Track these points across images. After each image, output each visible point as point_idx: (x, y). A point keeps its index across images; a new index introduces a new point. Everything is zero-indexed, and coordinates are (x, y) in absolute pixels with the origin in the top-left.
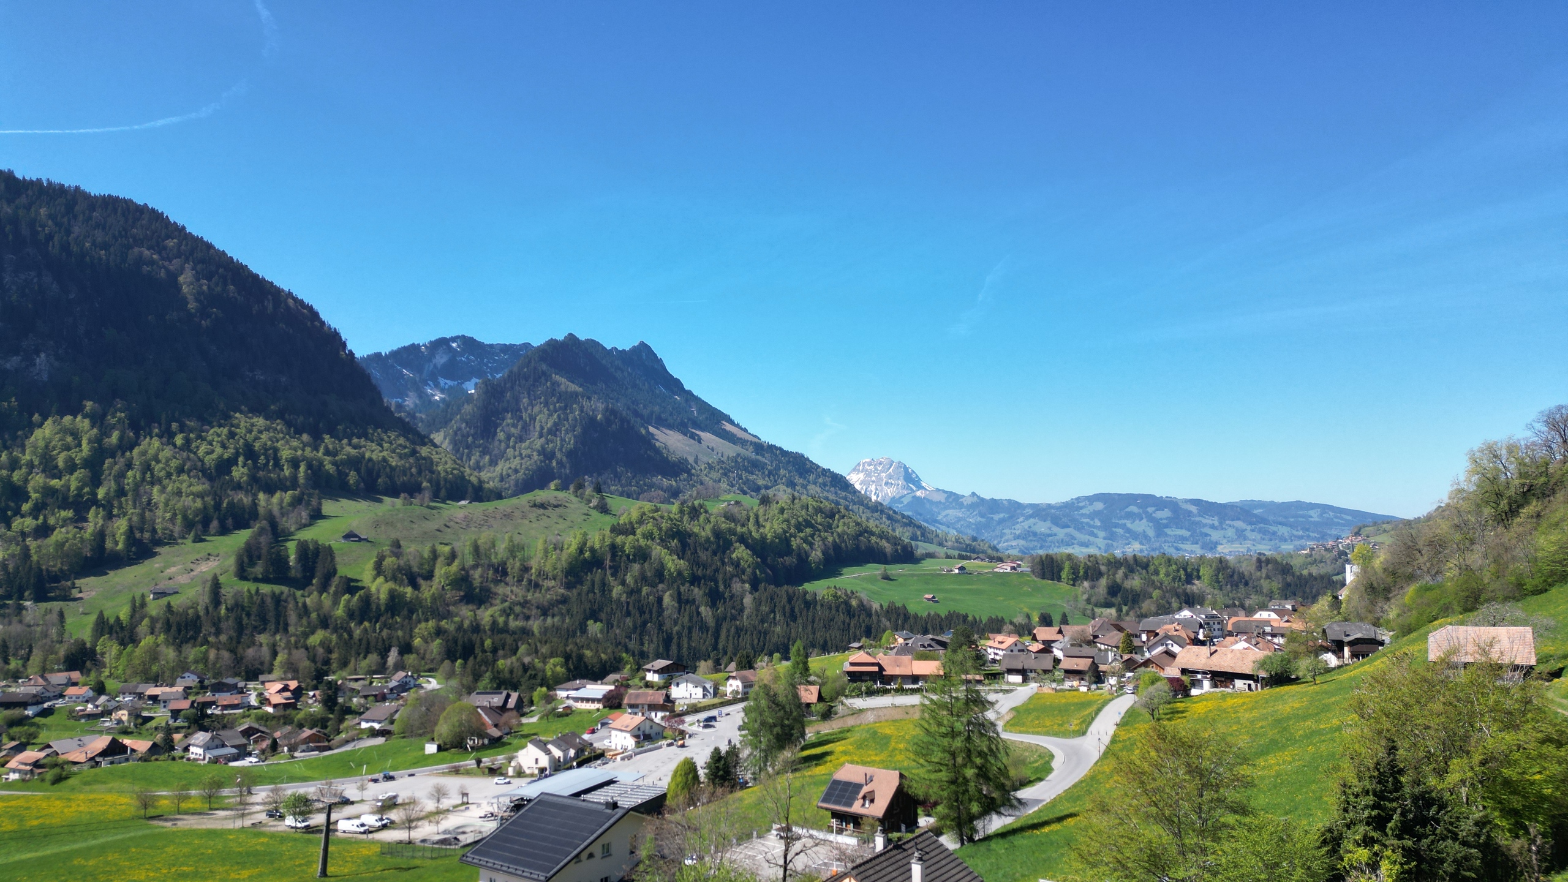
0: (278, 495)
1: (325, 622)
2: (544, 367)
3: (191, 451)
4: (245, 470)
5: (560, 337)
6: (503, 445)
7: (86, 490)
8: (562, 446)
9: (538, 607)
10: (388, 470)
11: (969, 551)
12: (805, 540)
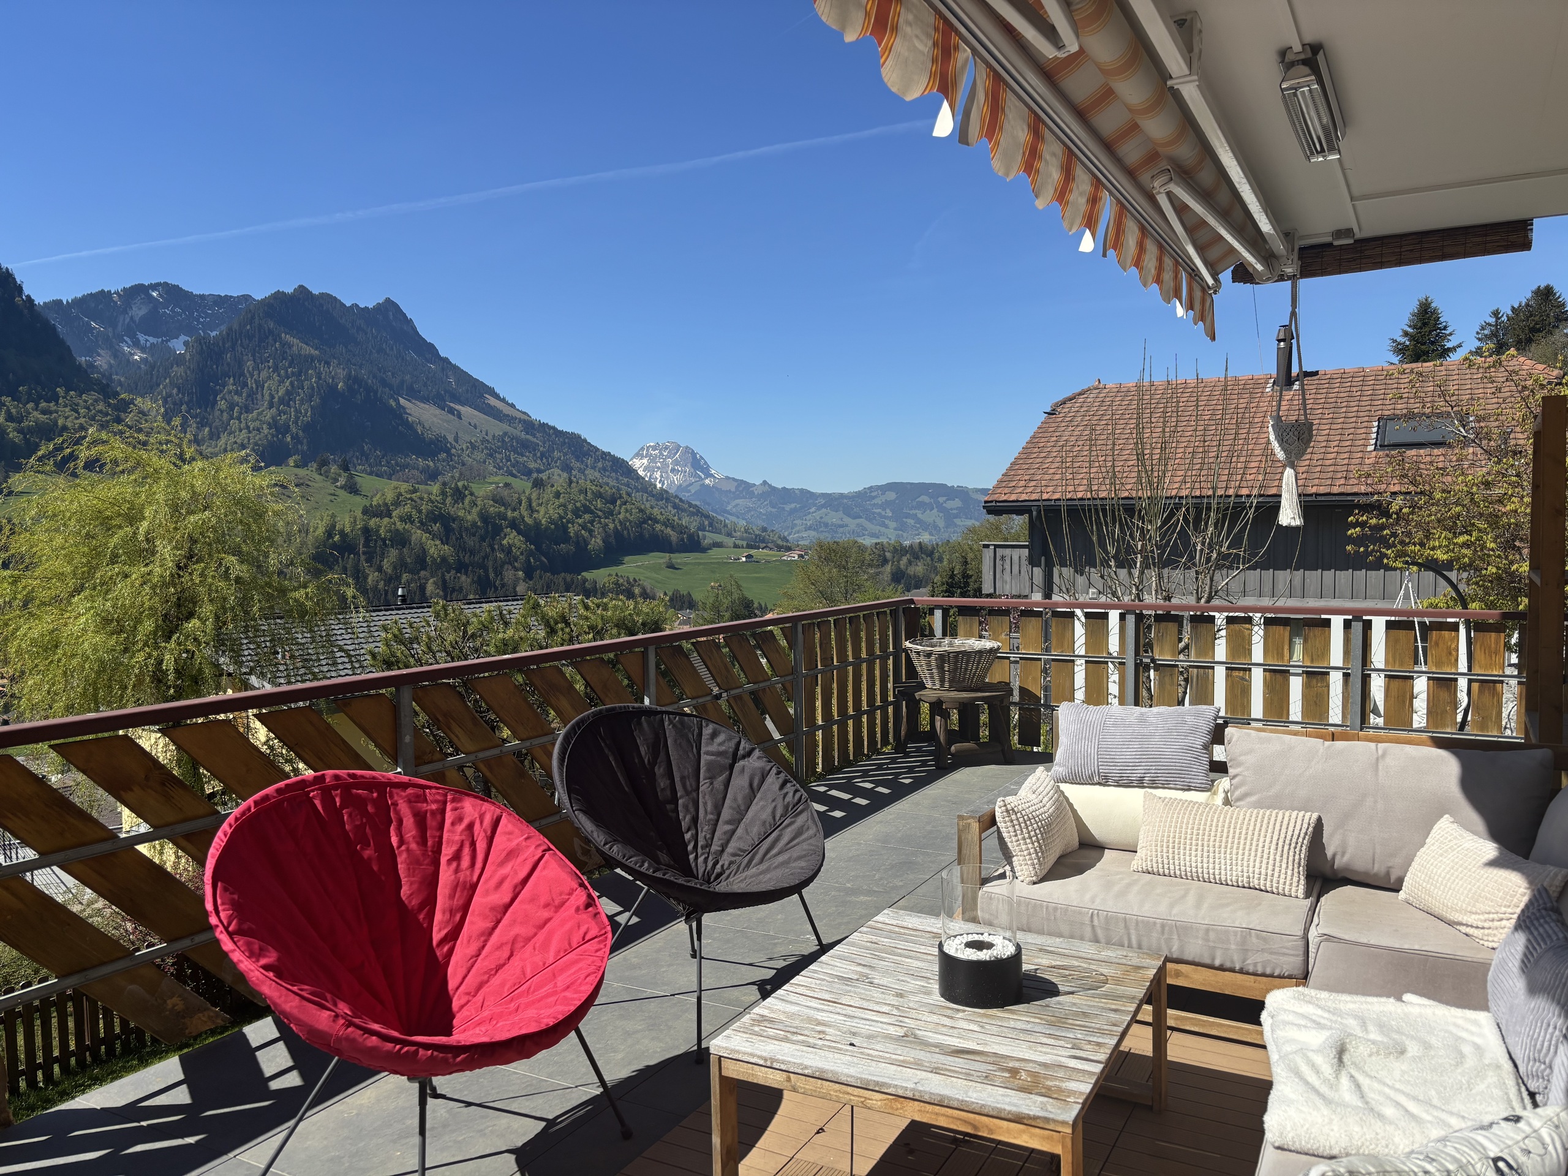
2: (271, 324)
5: (289, 290)
6: (225, 415)
8: (297, 418)
11: (756, 542)
12: (584, 527)
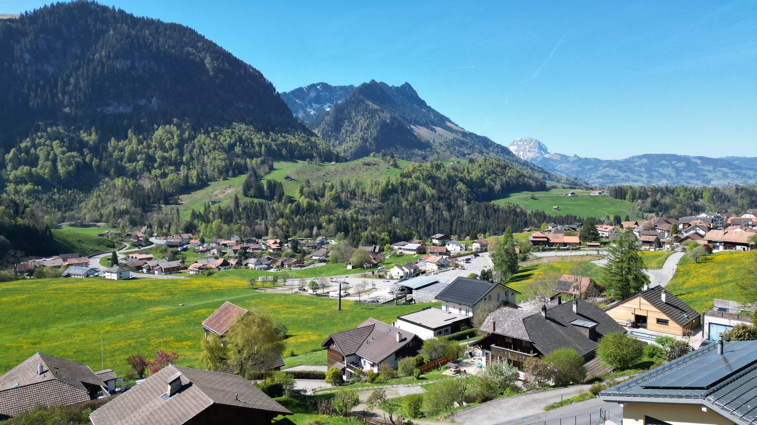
0: (255, 159)
1: (282, 215)
2: (362, 97)
3: (217, 140)
4: (240, 148)
5: (368, 82)
6: (344, 136)
7: (178, 157)
8: (371, 135)
9: (370, 210)
10: (299, 148)
11: (574, 185)
12: (492, 180)
